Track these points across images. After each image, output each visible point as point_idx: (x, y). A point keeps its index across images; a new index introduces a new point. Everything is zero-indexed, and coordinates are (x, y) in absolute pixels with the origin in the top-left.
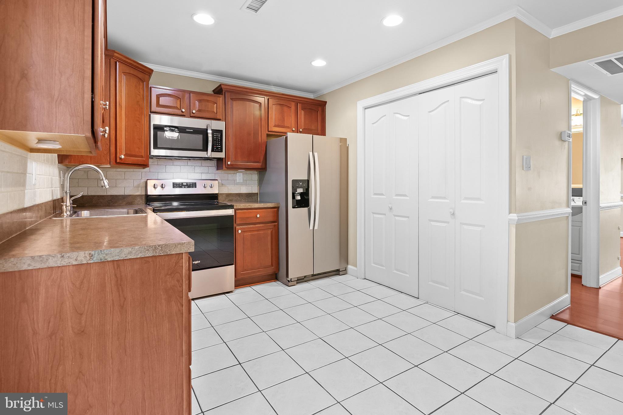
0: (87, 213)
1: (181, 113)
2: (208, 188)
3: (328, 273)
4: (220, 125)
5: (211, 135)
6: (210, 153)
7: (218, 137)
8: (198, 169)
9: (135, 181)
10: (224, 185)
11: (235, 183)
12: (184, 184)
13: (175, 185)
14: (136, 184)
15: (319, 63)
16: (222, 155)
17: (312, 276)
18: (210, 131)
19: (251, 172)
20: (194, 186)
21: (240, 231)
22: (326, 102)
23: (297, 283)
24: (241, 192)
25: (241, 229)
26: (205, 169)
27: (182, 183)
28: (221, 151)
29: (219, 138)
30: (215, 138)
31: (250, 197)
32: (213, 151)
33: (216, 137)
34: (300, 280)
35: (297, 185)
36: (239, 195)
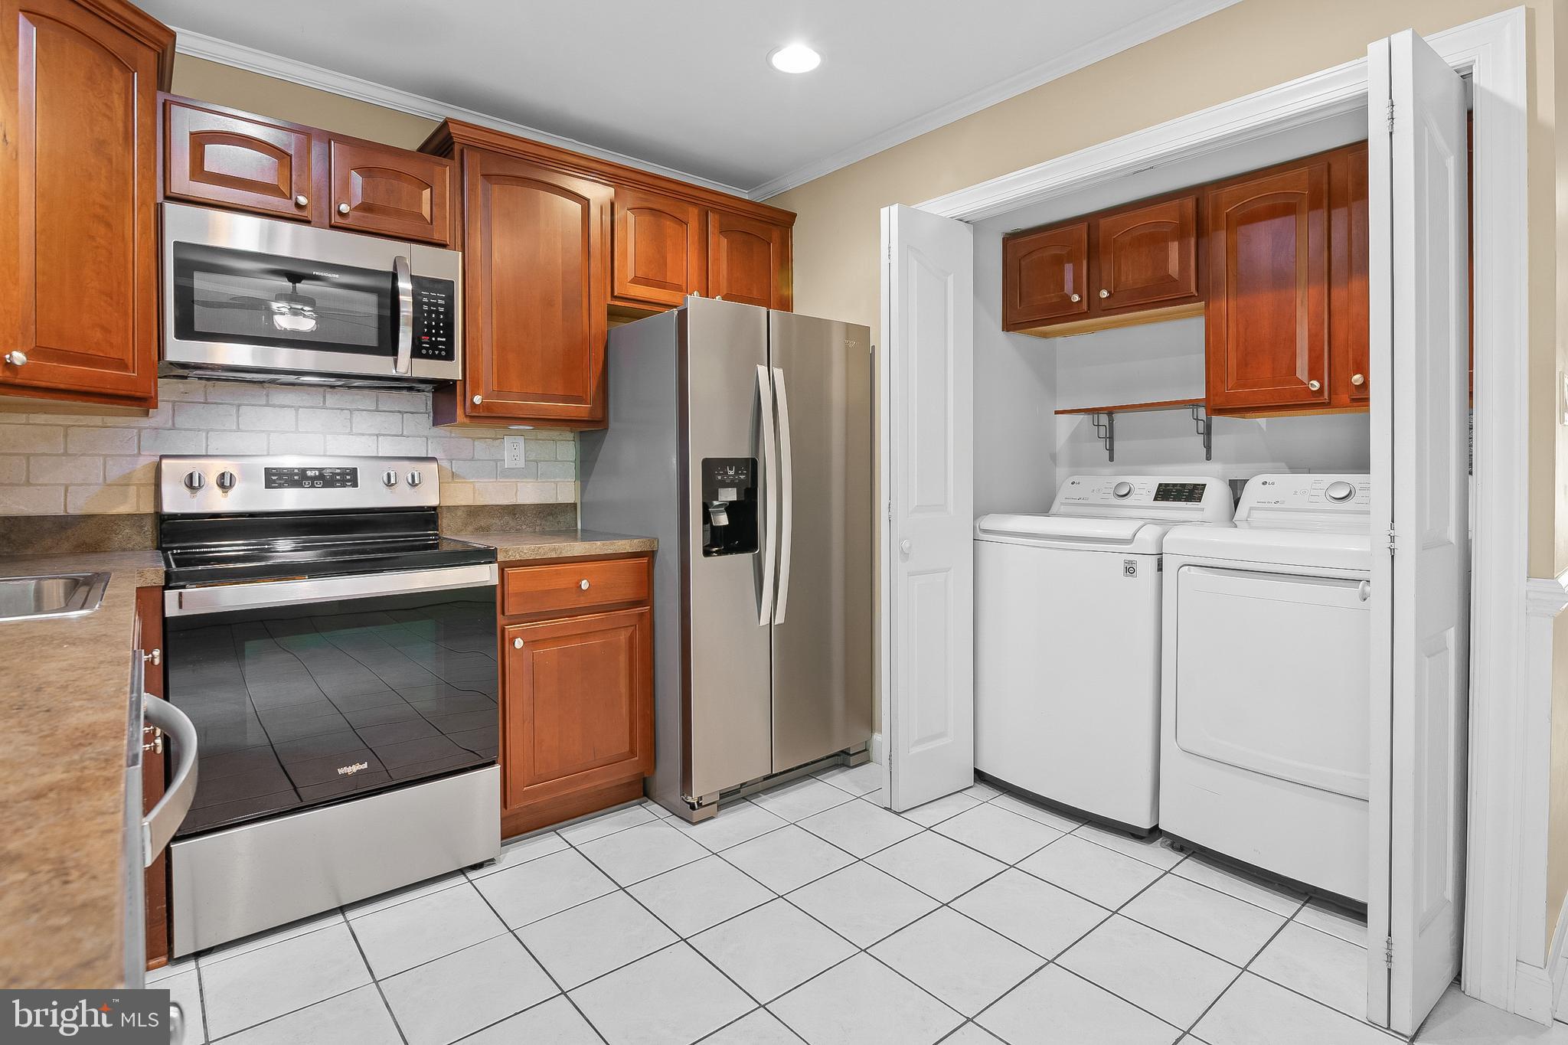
1: (295, 211)
2: (403, 487)
3: (812, 764)
4: (443, 265)
5: (410, 299)
6: (404, 364)
7: (437, 305)
8: (365, 422)
9: (110, 462)
10: (459, 477)
11: (500, 472)
12: (309, 473)
13: (276, 478)
14: (115, 474)
16: (451, 370)
17: (765, 780)
18: (405, 285)
19: (554, 434)
20: (349, 481)
21: (519, 643)
22: (794, 216)
23: (720, 807)
24: (520, 502)
25: (522, 634)
26: (392, 423)
27: (304, 471)
28: (449, 356)
29: (442, 310)
30: (425, 307)
31: (551, 518)
32: (416, 352)
33: (429, 304)
34: (729, 796)
35: (720, 478)
36: (513, 510)
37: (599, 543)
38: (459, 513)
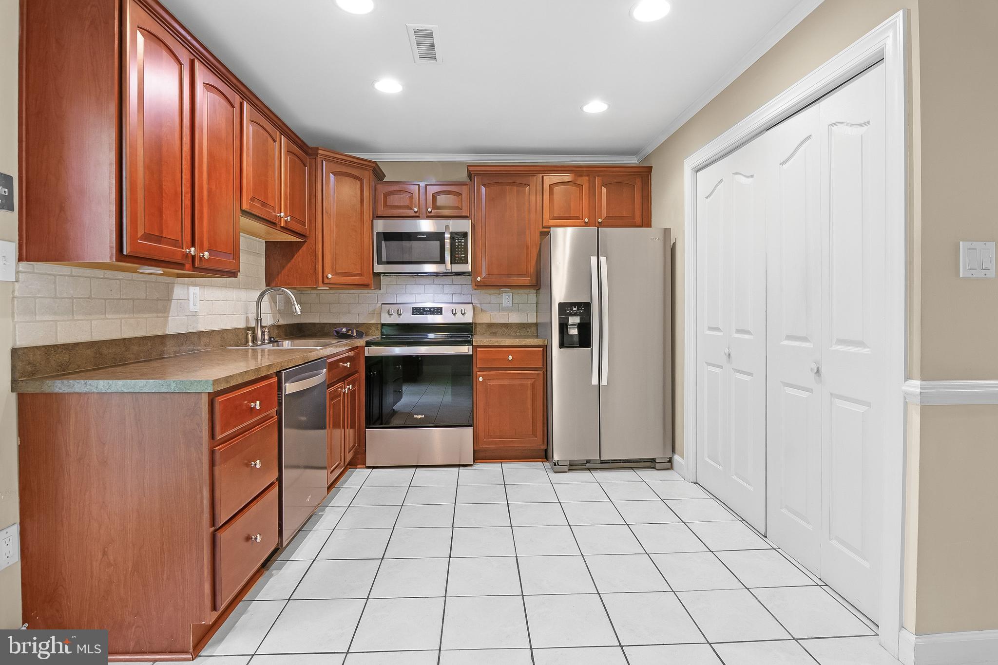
0: (288, 343)
1: (414, 214)
2: (459, 314)
3: (633, 462)
4: (464, 225)
5: (449, 241)
6: (448, 267)
7: (461, 242)
8: (447, 289)
9: (369, 306)
10: (484, 311)
11: (501, 309)
12: (426, 309)
13: (417, 311)
14: (371, 309)
15: (596, 107)
16: (468, 268)
17: (601, 463)
18: (447, 236)
19: (526, 291)
20: (439, 312)
21: (481, 379)
22: (651, 167)
23: (570, 470)
24: (510, 322)
25: (483, 376)
26: (458, 289)
27: (424, 308)
28: (466, 263)
29: (463, 244)
30: (457, 244)
31: (524, 329)
32: (453, 262)
33: (458, 242)
34: (578, 466)
35: (568, 311)
36: (506, 326)
37: (517, 340)
38: (484, 326)
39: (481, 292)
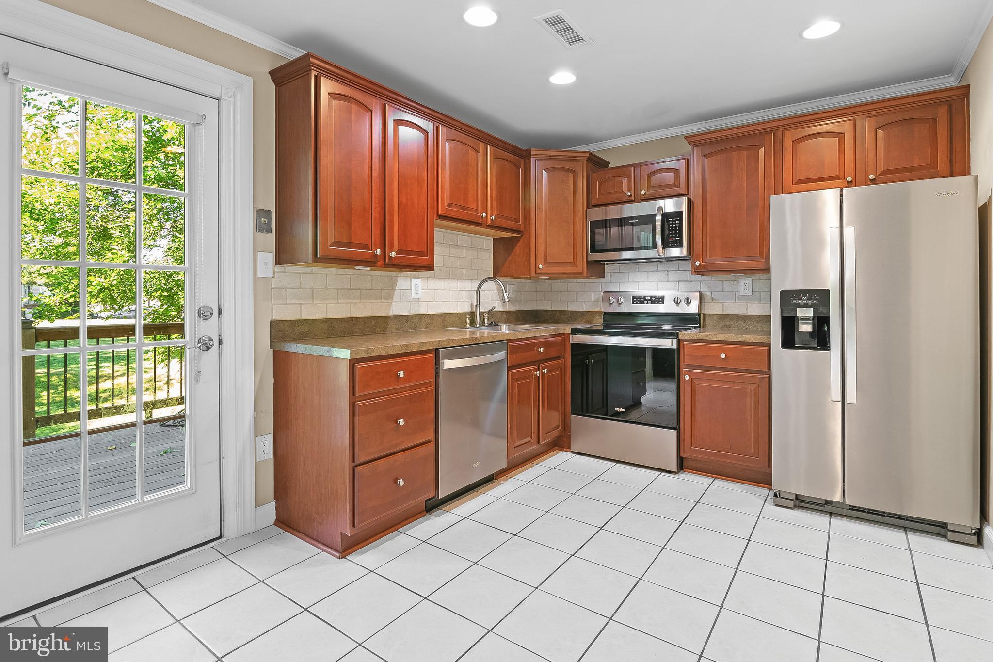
1: (628, 198)
2: (683, 304)
3: (907, 520)
5: (660, 223)
6: (661, 251)
7: (675, 224)
8: (673, 276)
9: (594, 294)
10: (715, 300)
11: (736, 296)
12: (647, 298)
13: (639, 300)
14: (595, 297)
17: (850, 509)
18: (659, 218)
20: (661, 301)
21: (687, 377)
22: (970, 86)
23: (796, 507)
25: (688, 374)
27: (645, 297)
28: (681, 245)
29: (677, 225)
30: (671, 226)
31: (767, 323)
32: (666, 245)
33: (672, 224)
34: (808, 503)
35: (795, 301)
36: (744, 318)
37: (733, 335)
38: (715, 318)
39: (712, 278)
